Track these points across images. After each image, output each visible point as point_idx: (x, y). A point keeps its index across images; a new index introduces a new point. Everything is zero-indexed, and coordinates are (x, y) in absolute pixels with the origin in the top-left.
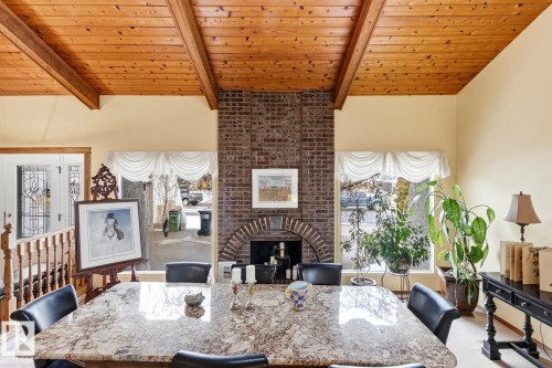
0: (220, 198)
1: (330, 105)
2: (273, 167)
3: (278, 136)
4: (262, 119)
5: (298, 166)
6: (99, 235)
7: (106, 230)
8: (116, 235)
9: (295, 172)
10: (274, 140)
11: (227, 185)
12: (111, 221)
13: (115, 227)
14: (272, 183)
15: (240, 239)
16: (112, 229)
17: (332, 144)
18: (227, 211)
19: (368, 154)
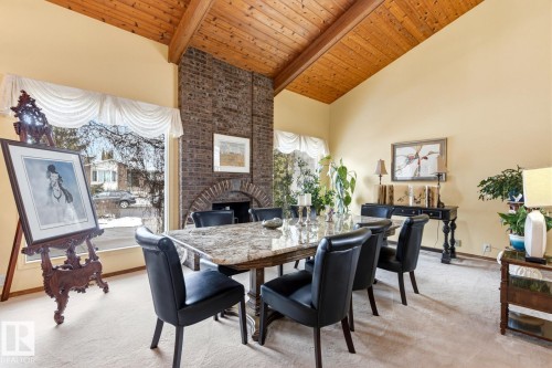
0: (184, 160)
1: (272, 91)
2: (230, 135)
3: (234, 107)
4: (221, 87)
5: (250, 136)
6: (44, 194)
7: (51, 188)
8: (64, 197)
9: (247, 142)
10: (231, 110)
11: (191, 146)
12: (54, 177)
13: (60, 185)
14: (230, 150)
15: (205, 201)
16: (57, 187)
17: (272, 123)
18: (191, 174)
19: (291, 134)
